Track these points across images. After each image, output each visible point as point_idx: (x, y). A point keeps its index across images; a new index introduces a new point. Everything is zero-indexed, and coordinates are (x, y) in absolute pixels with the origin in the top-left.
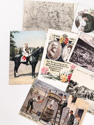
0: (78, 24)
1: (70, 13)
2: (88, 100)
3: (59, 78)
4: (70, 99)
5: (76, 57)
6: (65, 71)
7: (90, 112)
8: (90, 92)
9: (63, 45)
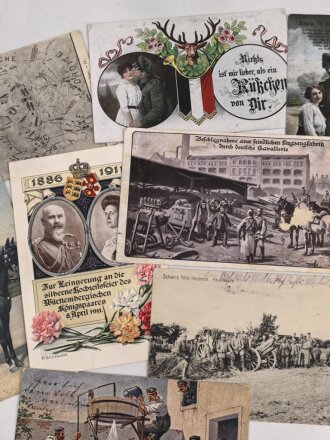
0: (110, 105)
1: (72, 75)
2: (239, 376)
3: (108, 336)
4: (173, 395)
5: (145, 233)
6: (121, 296)
7: (260, 416)
8: (237, 343)
9: (84, 204)
